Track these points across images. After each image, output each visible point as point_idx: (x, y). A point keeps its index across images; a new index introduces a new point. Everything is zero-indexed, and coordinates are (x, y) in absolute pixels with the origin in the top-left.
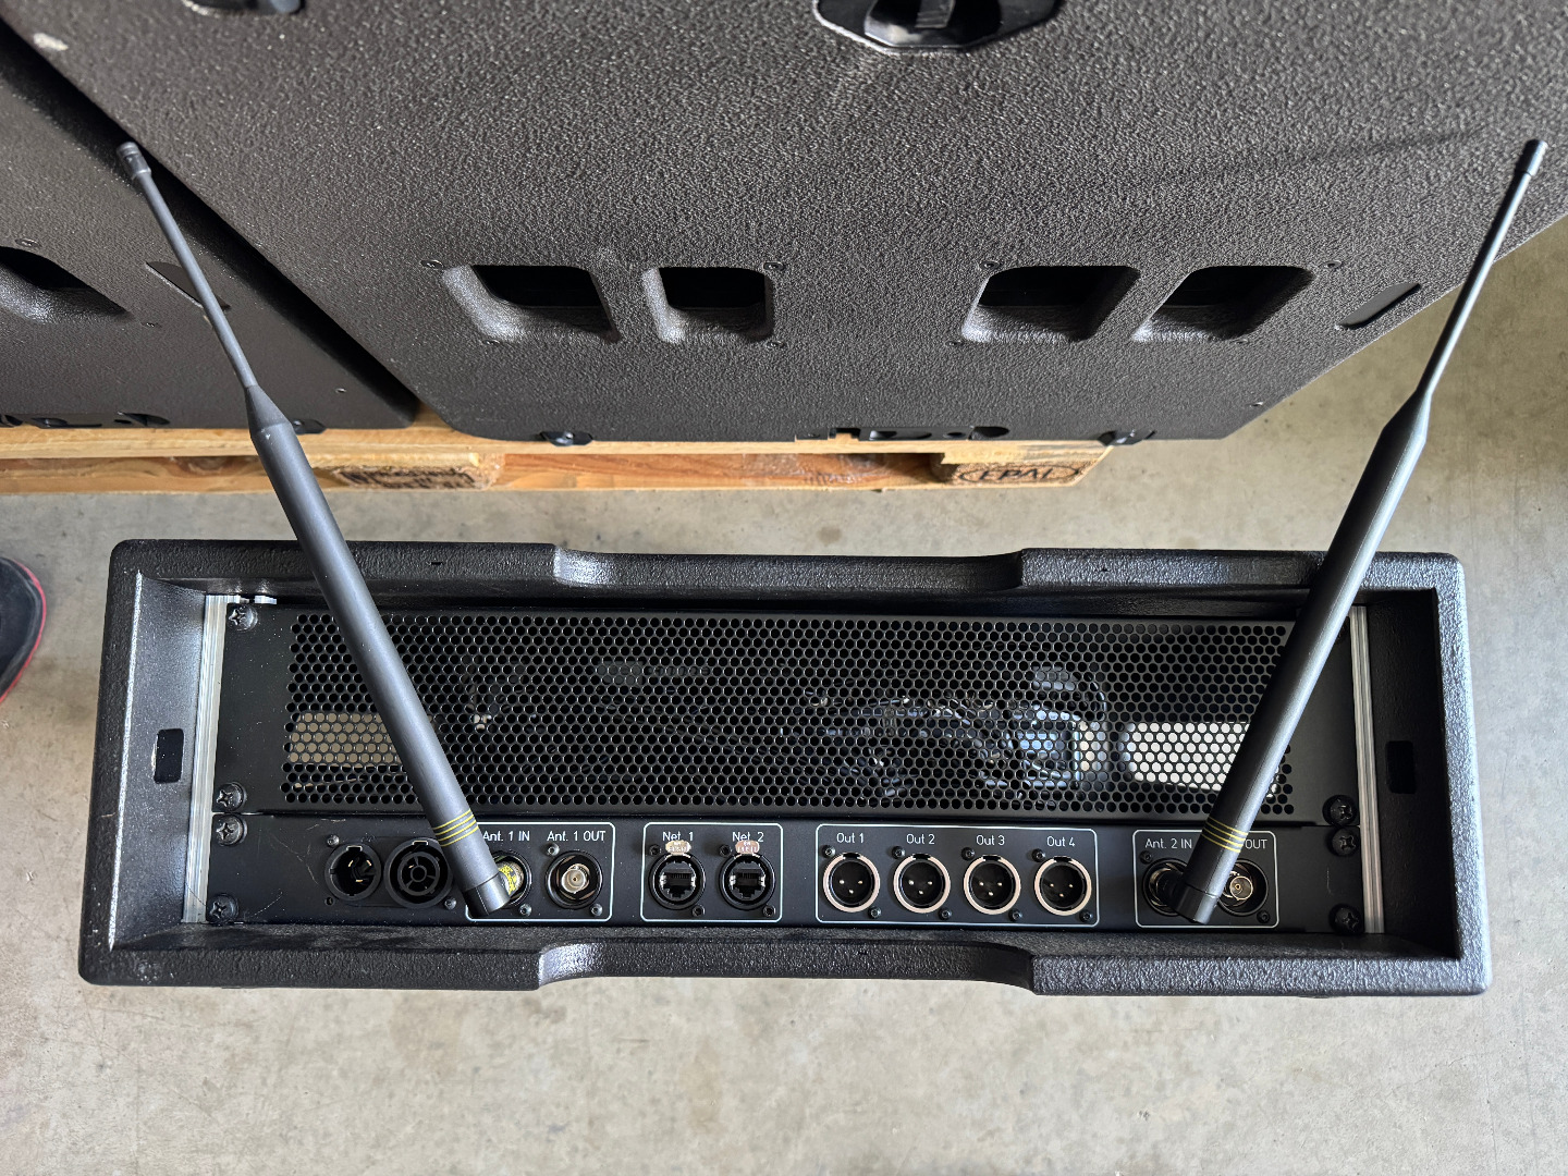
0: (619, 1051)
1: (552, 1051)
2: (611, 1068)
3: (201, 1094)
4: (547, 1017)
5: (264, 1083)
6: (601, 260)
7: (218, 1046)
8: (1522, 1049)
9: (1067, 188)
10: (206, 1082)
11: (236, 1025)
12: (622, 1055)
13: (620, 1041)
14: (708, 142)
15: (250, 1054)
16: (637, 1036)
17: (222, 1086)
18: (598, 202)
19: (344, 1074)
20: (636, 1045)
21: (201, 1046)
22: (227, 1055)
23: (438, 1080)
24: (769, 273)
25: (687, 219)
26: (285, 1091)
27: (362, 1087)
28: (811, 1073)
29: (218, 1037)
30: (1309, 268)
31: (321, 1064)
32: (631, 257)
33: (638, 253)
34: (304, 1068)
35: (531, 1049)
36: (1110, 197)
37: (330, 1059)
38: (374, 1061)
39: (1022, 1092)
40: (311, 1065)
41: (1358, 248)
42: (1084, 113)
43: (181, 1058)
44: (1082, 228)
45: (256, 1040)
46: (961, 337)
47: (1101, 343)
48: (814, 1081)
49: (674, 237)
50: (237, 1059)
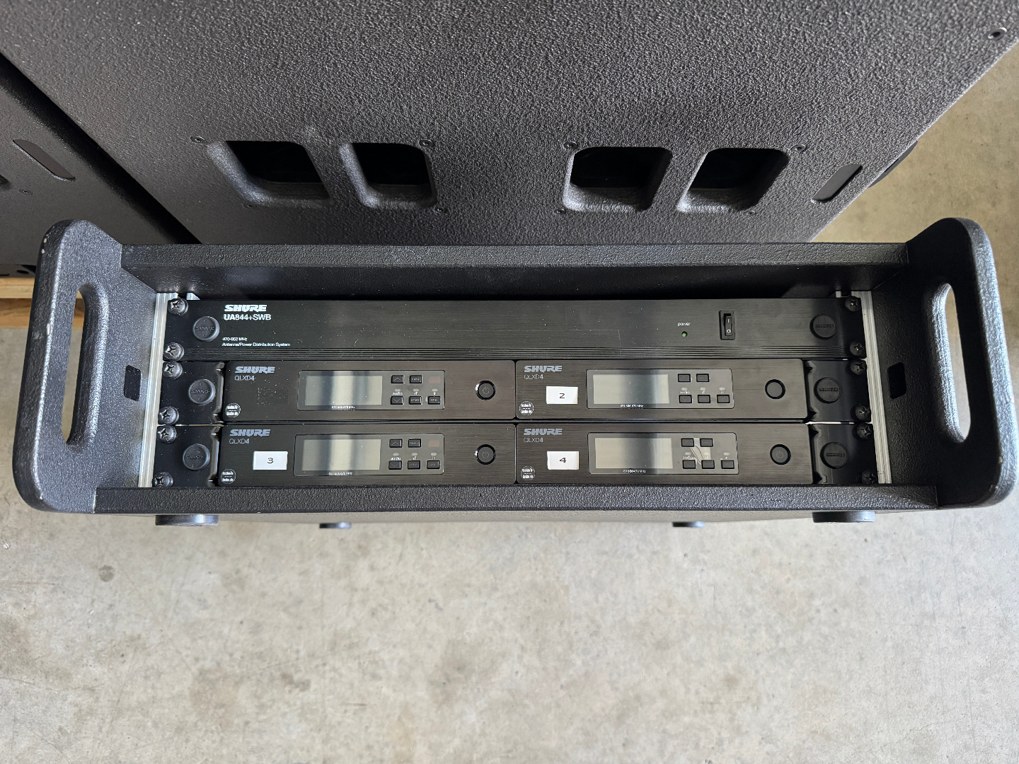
0: (346, 711)
1: (300, 711)
2: (339, 723)
3: (56, 737)
4: (297, 686)
5: (100, 730)
6: (309, 136)
7: (70, 703)
8: (970, 720)
9: (610, 80)
10: (60, 729)
11: (83, 689)
12: (348, 714)
13: (347, 704)
14: (362, 39)
15: (92, 710)
16: (359, 701)
17: (71, 732)
18: (298, 88)
19: (155, 725)
20: (357, 708)
21: (59, 703)
22: (76, 709)
23: (220, 730)
24: (424, 149)
25: (360, 102)
26: (115, 736)
27: (168, 734)
28: (478, 731)
29: (71, 698)
30: (784, 150)
31: (140, 717)
32: (328, 134)
33: (332, 130)
34: (128, 720)
35: (285, 708)
36: (640, 89)
37: (146, 714)
38: (177, 716)
39: (624, 745)
40: (133, 718)
41: (814, 134)
42: (608, 17)
43: (44, 712)
44: (626, 115)
45: (97, 700)
46: (563, 206)
47: (657, 213)
48: (480, 735)
49: (354, 118)
50: (83, 713)
